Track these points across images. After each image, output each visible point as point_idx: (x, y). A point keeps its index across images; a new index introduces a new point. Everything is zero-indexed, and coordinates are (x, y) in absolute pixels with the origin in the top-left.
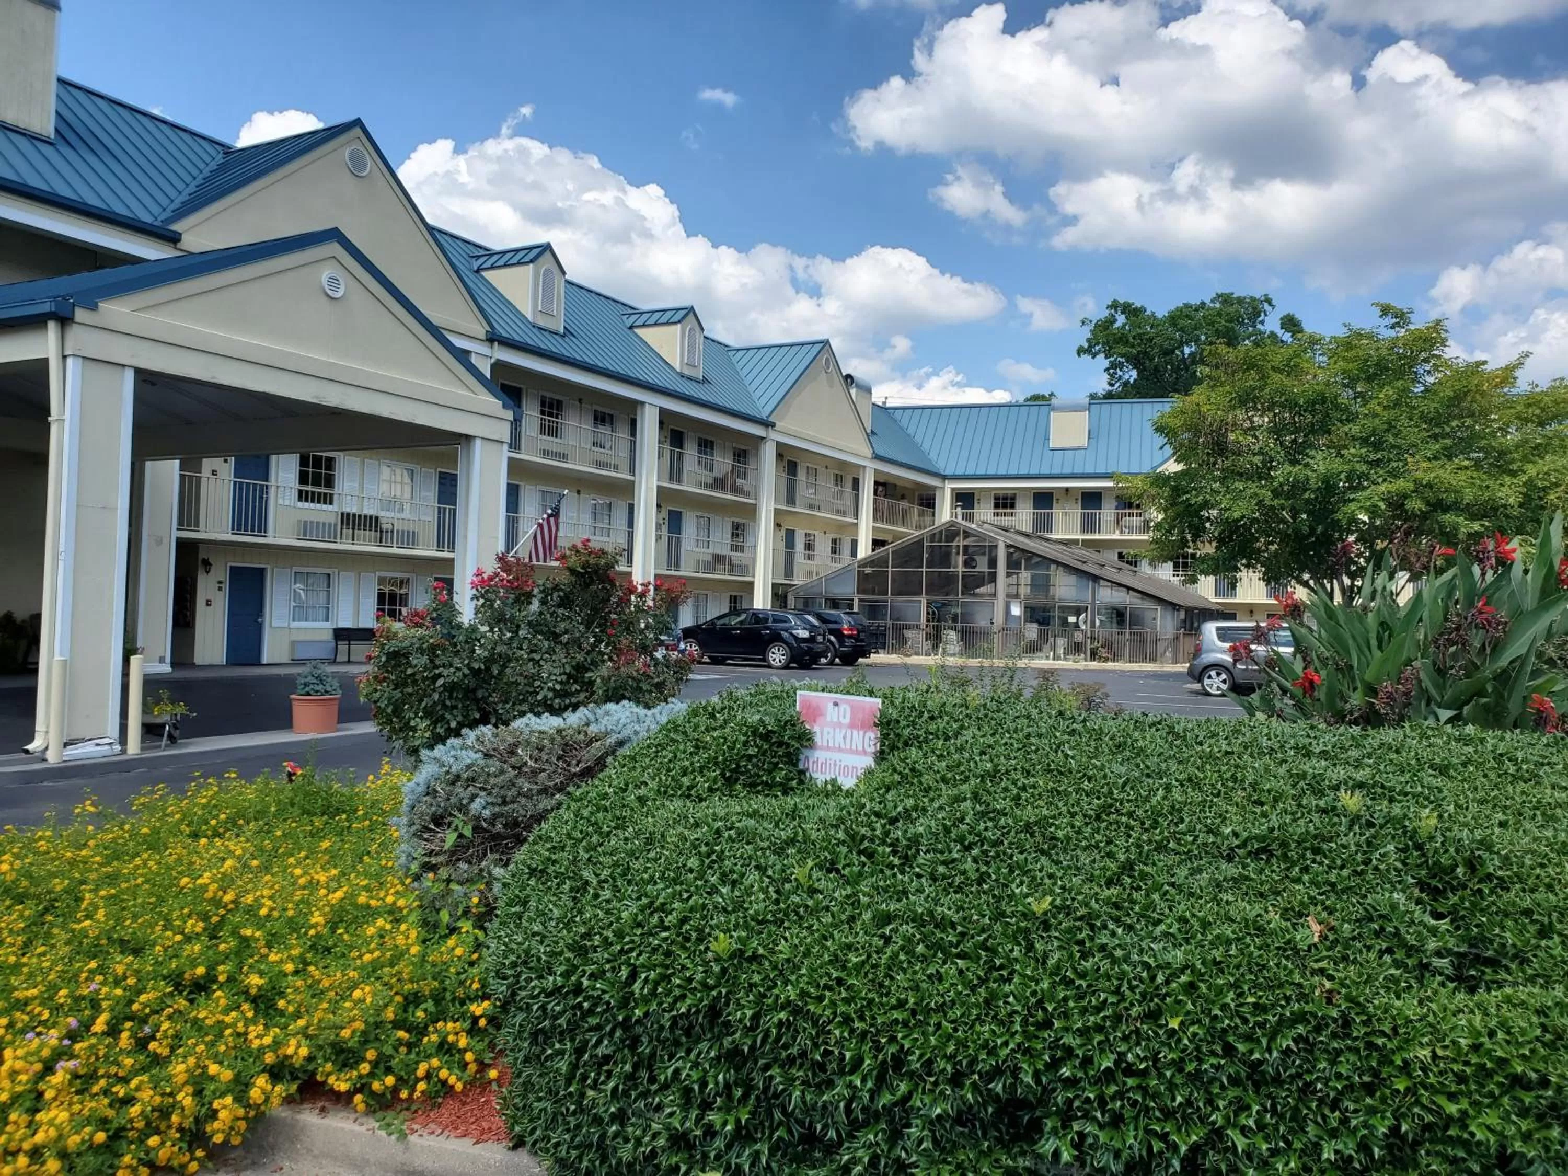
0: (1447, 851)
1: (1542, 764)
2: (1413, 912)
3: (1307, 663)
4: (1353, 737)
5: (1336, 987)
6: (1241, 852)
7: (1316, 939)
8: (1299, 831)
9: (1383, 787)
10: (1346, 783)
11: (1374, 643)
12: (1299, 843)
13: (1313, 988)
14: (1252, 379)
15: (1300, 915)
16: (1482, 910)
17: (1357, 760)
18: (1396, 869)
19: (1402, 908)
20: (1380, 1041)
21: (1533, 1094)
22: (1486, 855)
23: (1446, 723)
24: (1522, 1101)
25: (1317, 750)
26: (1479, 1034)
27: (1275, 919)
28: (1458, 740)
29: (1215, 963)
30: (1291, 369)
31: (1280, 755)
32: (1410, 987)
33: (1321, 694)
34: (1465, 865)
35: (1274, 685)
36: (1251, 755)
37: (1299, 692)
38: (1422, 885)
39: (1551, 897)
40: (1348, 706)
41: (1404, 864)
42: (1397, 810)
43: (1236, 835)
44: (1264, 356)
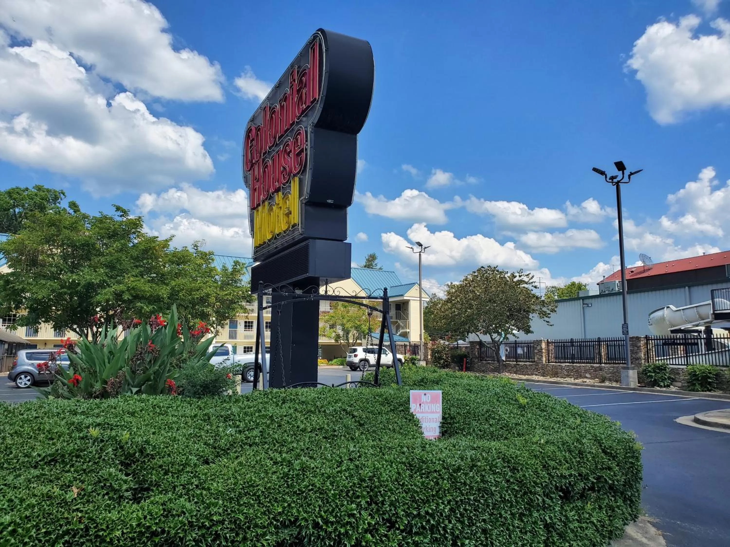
0: (132, 447)
1: (169, 407)
2: (117, 475)
3: (75, 371)
4: (96, 404)
5: (84, 514)
6: (41, 463)
7: (76, 496)
8: (70, 449)
9: (108, 424)
10: (92, 424)
11: (106, 361)
12: (70, 454)
13: (73, 518)
14: (53, 230)
15: (69, 486)
16: (145, 469)
17: (97, 414)
18: (112, 459)
19: (114, 474)
20: (101, 533)
21: (159, 537)
22: (147, 447)
23: (135, 394)
24: (155, 541)
25: (80, 412)
26: (141, 519)
27: (57, 491)
28: (139, 401)
29: (26, 517)
30: (73, 227)
31: (62, 416)
32: (115, 507)
33: (82, 385)
34: (139, 452)
35: (59, 382)
36: (48, 417)
37: (71, 385)
38: (122, 463)
39: (169, 459)
40: (94, 390)
41: (115, 455)
42: (114, 433)
43: (39, 455)
44: (60, 221)
